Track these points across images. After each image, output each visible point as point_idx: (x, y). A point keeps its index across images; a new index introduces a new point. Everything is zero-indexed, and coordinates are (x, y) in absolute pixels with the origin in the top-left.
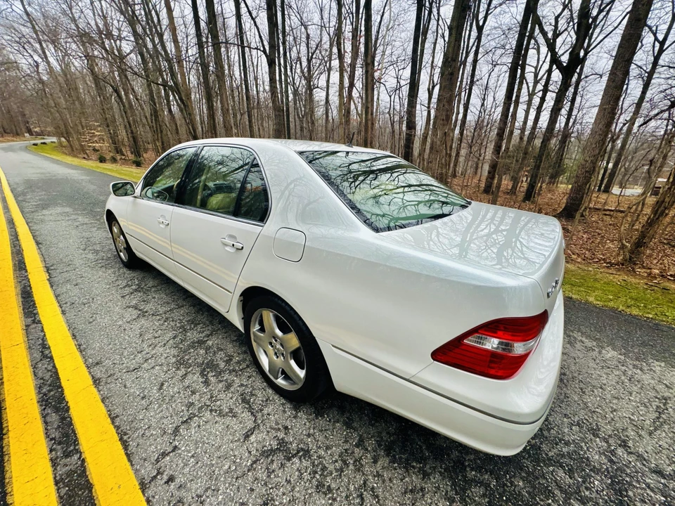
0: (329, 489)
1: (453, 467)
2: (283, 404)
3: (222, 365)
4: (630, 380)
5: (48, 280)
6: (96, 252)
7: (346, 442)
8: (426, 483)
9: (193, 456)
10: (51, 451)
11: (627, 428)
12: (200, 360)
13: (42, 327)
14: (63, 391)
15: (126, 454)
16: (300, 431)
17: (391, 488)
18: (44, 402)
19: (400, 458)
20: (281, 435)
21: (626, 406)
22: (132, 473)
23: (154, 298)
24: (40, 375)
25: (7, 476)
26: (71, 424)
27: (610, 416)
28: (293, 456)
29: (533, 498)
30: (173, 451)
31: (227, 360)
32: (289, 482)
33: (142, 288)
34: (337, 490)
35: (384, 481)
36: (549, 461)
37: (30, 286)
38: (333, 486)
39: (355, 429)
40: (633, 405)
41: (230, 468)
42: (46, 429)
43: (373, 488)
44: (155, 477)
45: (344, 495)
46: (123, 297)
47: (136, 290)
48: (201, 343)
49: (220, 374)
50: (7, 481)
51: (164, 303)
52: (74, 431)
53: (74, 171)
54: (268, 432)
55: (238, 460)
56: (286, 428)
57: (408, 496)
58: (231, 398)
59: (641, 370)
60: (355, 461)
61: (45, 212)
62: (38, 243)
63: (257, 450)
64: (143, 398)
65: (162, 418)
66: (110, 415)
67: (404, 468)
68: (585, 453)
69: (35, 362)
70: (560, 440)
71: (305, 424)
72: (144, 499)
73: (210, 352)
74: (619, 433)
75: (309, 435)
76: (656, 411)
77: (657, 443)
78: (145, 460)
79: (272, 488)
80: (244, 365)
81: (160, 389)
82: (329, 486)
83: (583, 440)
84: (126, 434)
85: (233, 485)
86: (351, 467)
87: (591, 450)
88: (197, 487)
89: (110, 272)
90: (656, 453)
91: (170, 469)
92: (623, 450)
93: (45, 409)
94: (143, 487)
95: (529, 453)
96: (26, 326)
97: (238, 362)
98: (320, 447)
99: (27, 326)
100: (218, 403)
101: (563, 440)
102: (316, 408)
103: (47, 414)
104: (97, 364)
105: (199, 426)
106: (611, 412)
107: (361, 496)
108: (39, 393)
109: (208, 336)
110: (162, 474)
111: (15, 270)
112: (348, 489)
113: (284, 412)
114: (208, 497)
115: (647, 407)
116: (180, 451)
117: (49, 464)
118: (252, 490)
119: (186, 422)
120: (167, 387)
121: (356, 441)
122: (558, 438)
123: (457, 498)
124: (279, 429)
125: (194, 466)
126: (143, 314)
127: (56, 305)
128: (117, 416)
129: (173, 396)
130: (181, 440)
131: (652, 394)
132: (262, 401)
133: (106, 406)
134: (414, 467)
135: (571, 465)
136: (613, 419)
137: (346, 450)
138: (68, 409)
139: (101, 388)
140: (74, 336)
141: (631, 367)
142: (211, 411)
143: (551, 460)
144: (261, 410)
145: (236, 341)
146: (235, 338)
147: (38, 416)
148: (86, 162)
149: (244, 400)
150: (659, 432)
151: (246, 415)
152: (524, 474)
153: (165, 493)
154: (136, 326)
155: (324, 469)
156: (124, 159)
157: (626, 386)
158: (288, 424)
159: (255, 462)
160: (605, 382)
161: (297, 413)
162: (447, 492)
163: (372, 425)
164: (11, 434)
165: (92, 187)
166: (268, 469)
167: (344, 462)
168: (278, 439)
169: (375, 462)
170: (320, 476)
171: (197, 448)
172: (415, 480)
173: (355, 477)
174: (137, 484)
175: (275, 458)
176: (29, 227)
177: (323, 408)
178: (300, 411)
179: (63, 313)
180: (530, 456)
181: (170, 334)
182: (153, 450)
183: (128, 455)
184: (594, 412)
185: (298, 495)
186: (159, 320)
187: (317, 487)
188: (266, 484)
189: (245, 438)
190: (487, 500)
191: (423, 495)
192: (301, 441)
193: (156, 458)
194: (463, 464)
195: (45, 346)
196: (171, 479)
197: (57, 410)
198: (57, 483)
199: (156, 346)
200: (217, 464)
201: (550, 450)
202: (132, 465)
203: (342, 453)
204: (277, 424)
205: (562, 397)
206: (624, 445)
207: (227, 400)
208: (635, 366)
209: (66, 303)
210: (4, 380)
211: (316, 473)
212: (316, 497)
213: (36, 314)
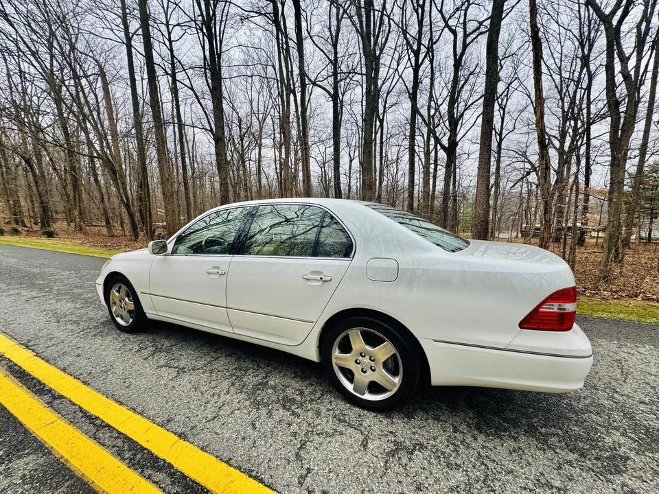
0: (458, 465)
1: (528, 429)
2: (376, 416)
3: (298, 398)
5: (36, 355)
6: (76, 322)
7: (445, 431)
8: (519, 443)
9: (330, 472)
11: (610, 382)
13: (71, 401)
14: (149, 451)
15: (266, 485)
16: (405, 432)
17: (499, 452)
18: (133, 464)
19: (490, 432)
20: (392, 438)
24: (109, 443)
26: (185, 477)
27: (597, 376)
28: (413, 451)
29: (589, 434)
30: (309, 472)
31: (299, 394)
32: (424, 469)
33: (160, 349)
34: (463, 464)
35: (491, 450)
36: (583, 411)
37: (16, 365)
38: (459, 462)
39: (446, 422)
40: (604, 368)
41: (369, 472)
42: (160, 487)
43: (487, 456)
45: (470, 466)
46: (145, 359)
47: (155, 351)
48: (264, 385)
49: (302, 405)
51: (197, 358)
52: (194, 482)
54: (379, 439)
55: (372, 465)
56: (391, 432)
57: (514, 455)
58: (328, 421)
60: (461, 442)
63: (381, 454)
64: (244, 439)
65: (276, 450)
66: (221, 460)
67: (498, 437)
68: (598, 401)
69: (91, 433)
71: (404, 426)
73: (278, 390)
74: (608, 385)
75: (414, 433)
76: (619, 368)
77: (631, 386)
78: (288, 485)
79: (414, 476)
80: (318, 395)
81: (254, 428)
82: (456, 463)
84: (251, 471)
85: (382, 483)
86: (461, 447)
87: (600, 399)
89: (109, 339)
91: (318, 486)
92: (617, 394)
93: (142, 471)
95: (567, 409)
96: (48, 403)
97: (311, 393)
98: (428, 440)
100: (319, 427)
102: (404, 413)
103: (150, 475)
104: (169, 421)
105: (316, 448)
108: (122, 459)
109: (265, 378)
110: (314, 491)
112: (471, 462)
113: (381, 421)
115: (612, 367)
116: (315, 471)
118: (400, 482)
119: (300, 449)
120: (261, 426)
121: (452, 429)
123: (545, 447)
124: (387, 435)
125: (337, 478)
126: (182, 371)
127: (70, 377)
128: (230, 459)
129: (272, 431)
130: (309, 462)
131: (610, 359)
132: (356, 418)
133: (211, 454)
134: (504, 436)
135: (596, 410)
136: (599, 378)
137: (449, 436)
138: (170, 466)
139: (191, 440)
140: (119, 402)
142: (318, 434)
144: (361, 424)
145: (295, 377)
146: (293, 375)
147: (140, 479)
149: (340, 420)
150: (628, 380)
151: (351, 431)
154: (183, 382)
155: (443, 453)
156: (28, 231)
158: (391, 429)
159: (386, 462)
162: (536, 445)
163: (455, 415)
165: (12, 260)
166: (399, 464)
167: (454, 445)
168: (392, 442)
169: (476, 439)
170: (444, 458)
171: (329, 464)
172: (511, 444)
173: (469, 453)
175: (400, 455)
177: (409, 412)
179: (86, 383)
181: (226, 383)
182: (289, 477)
183: (269, 486)
185: (438, 475)
187: (447, 466)
188: (407, 475)
189: (364, 447)
190: (564, 443)
191: (523, 451)
192: (411, 439)
193: (297, 482)
194: (534, 426)
195: (91, 419)
197: (159, 469)
199: (219, 395)
200: (356, 471)
202: (279, 493)
203: (448, 439)
204: (382, 431)
206: (615, 391)
207: (325, 423)
209: (81, 375)
210: (66, 457)
211: (439, 457)
212: (452, 473)
213: (50, 390)
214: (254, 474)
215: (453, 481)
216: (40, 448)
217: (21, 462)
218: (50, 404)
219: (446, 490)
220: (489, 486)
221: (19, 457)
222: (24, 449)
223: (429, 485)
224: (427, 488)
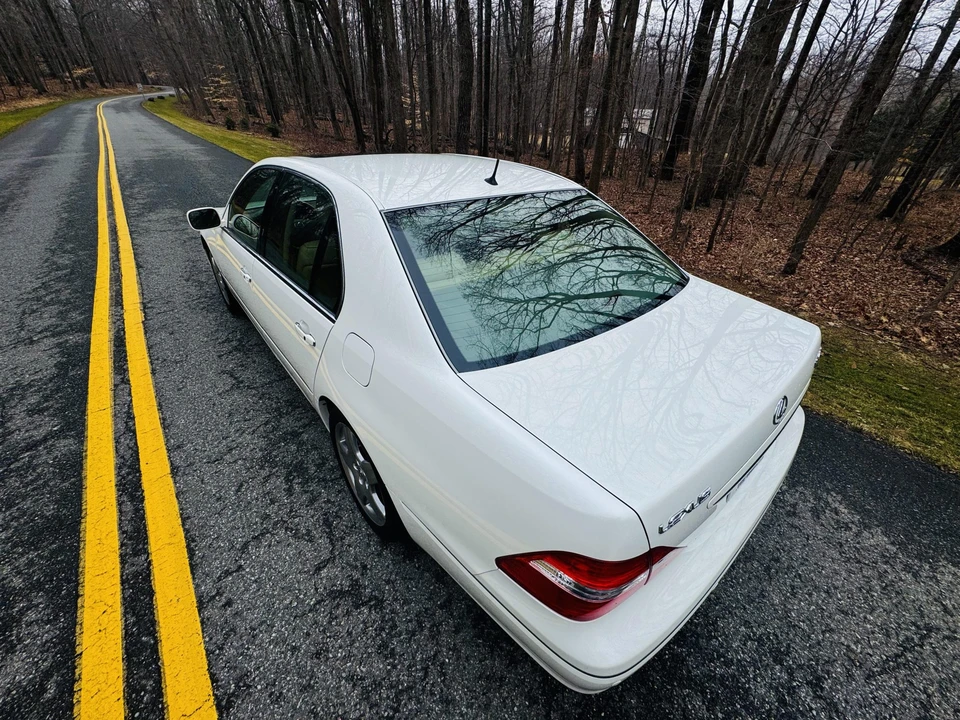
0: (393, 653)
2: (369, 535)
3: (312, 469)
4: (884, 588)
5: (143, 322)
6: (201, 284)
7: (430, 599)
8: (509, 672)
9: (256, 581)
10: (122, 545)
11: (834, 661)
12: (288, 460)
13: (130, 390)
14: (140, 475)
15: (190, 564)
16: (380, 575)
17: (465, 668)
18: (121, 487)
20: (356, 575)
21: (854, 627)
22: (192, 586)
23: (254, 362)
24: (122, 451)
25: (81, 564)
26: (143, 518)
27: (817, 637)
28: (363, 604)
30: (237, 571)
31: (320, 464)
32: (349, 634)
33: (244, 346)
34: (401, 656)
35: (458, 658)
37: (123, 329)
38: (398, 650)
39: (446, 585)
40: (865, 628)
41: (291, 603)
42: (120, 519)
43: (443, 663)
44: (214, 597)
45: (407, 663)
46: (219, 357)
47: (236, 349)
48: (295, 434)
49: (307, 482)
50: (81, 570)
51: (265, 371)
52: (145, 526)
53: (192, 147)
54: (343, 568)
55: (302, 596)
56: (364, 567)
57: (482, 682)
58: (312, 517)
59: (915, 575)
60: (432, 626)
61: (153, 216)
62: (139, 266)
63: (325, 588)
64: (218, 499)
65: (233, 528)
66: (181, 515)
67: (489, 646)
68: (748, 682)
69: (118, 434)
70: (719, 656)
71: (388, 566)
72: (198, 619)
73: (302, 450)
74: (817, 664)
75: (388, 582)
76: (901, 646)
77: (872, 693)
78: (207, 575)
79: (330, 637)
81: (238, 491)
82: (393, 649)
83: (754, 663)
84: (194, 541)
85: (290, 624)
86: (426, 632)
87: (759, 680)
88: (254, 617)
89: (211, 316)
90: (861, 707)
91: (230, 591)
92: (810, 690)
93: (121, 495)
94: (201, 607)
98: (396, 600)
99: (115, 385)
100: (297, 520)
101: (724, 657)
102: (407, 548)
103: (123, 502)
104: (179, 447)
105: (270, 546)
106: (823, 632)
107: (425, 670)
108: (118, 475)
109: (304, 426)
110: (221, 595)
111: (111, 306)
112: (414, 658)
113: (369, 545)
114: (261, 632)
115: (888, 636)
116: (243, 573)
117: (118, 560)
118: (308, 634)
119: (254, 538)
120: (246, 490)
121: (442, 600)
122: (718, 652)
123: (542, 699)
124: (356, 567)
125: (254, 593)
126: (238, 384)
127: (148, 360)
128: (189, 518)
129: (249, 503)
130: (248, 559)
131: (911, 617)
132: (347, 526)
133: (180, 503)
134: (502, 649)
135: (718, 694)
136: (819, 643)
137: (426, 609)
138: (142, 500)
139: (178, 478)
140: (160, 407)
141: (899, 567)
142: (287, 529)
143: (692, 680)
144: (342, 538)
147: (114, 503)
148: (210, 128)
149: (327, 523)
150: (884, 676)
151: (323, 541)
152: (643, 690)
153: (220, 618)
154: (227, 401)
155: (393, 627)
156: (258, 124)
157: (872, 596)
158: (369, 562)
159: (318, 602)
160: (839, 583)
161: (383, 549)
162: (532, 689)
164: (88, 519)
165: (211, 175)
166: (331, 613)
167: (420, 623)
168: (352, 580)
169: (457, 632)
170: (387, 634)
171: (262, 572)
172: (498, 665)
173: (426, 645)
174: (195, 600)
175: (342, 602)
176: (132, 239)
177: (415, 549)
178: (387, 549)
179: (153, 372)
180: (664, 668)
181: (262, 419)
182: (217, 566)
183: (192, 566)
184: (794, 626)
185: (355, 652)
186: (254, 395)
187: (380, 647)
188: (324, 631)
189: (316, 570)
191: (501, 686)
192: (377, 588)
193: (218, 575)
195: (130, 417)
196: (229, 603)
197: (132, 498)
198: (122, 584)
199: (244, 432)
200: (279, 595)
201: (697, 666)
202: (194, 579)
203: (420, 612)
204: (356, 559)
205: (755, 594)
206: (816, 684)
207: (307, 519)
208: (907, 568)
209: (157, 359)
210: (88, 453)
211: (383, 629)
212: (375, 659)
213: (127, 370)
214: (193, 545)
215: (364, 670)
216: (81, 434)
217: (63, 443)
219: (344, 675)
220: (399, 701)
221: (65, 437)
222: (72, 430)
223: (334, 657)
224: (328, 659)
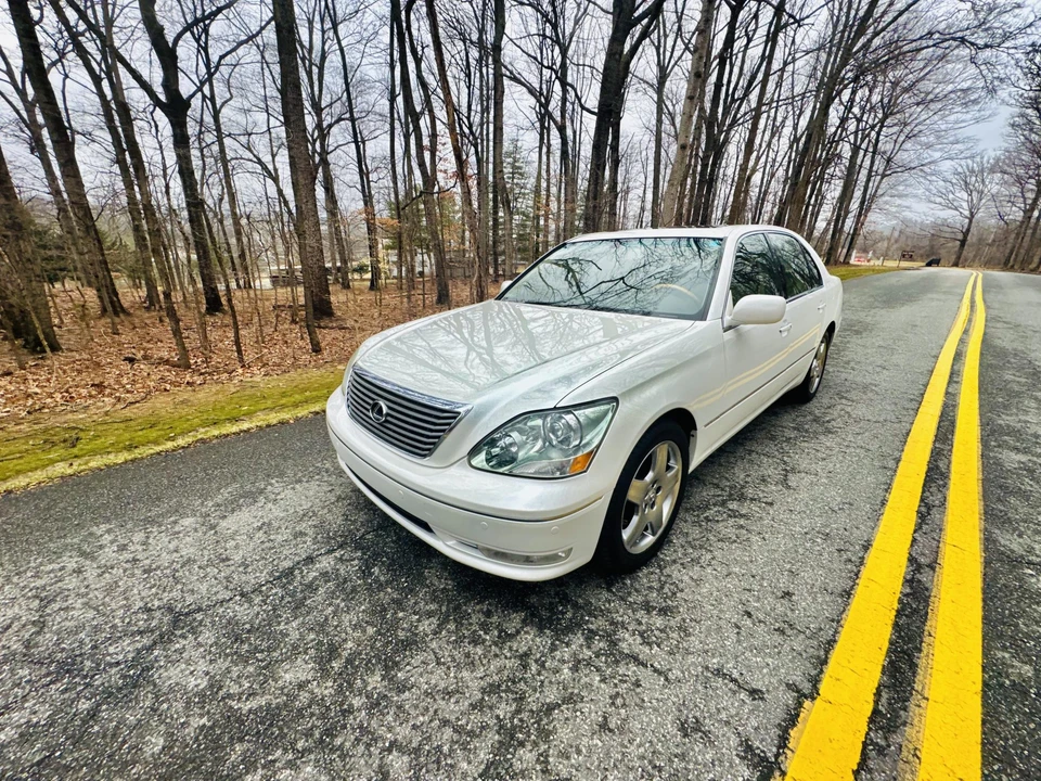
13: (912, 546)
96: (933, 569)
195: (923, 517)
213: (908, 582)
216: (988, 541)
217: (1014, 547)
218: (932, 567)
221: (1013, 551)
222: (1003, 553)
